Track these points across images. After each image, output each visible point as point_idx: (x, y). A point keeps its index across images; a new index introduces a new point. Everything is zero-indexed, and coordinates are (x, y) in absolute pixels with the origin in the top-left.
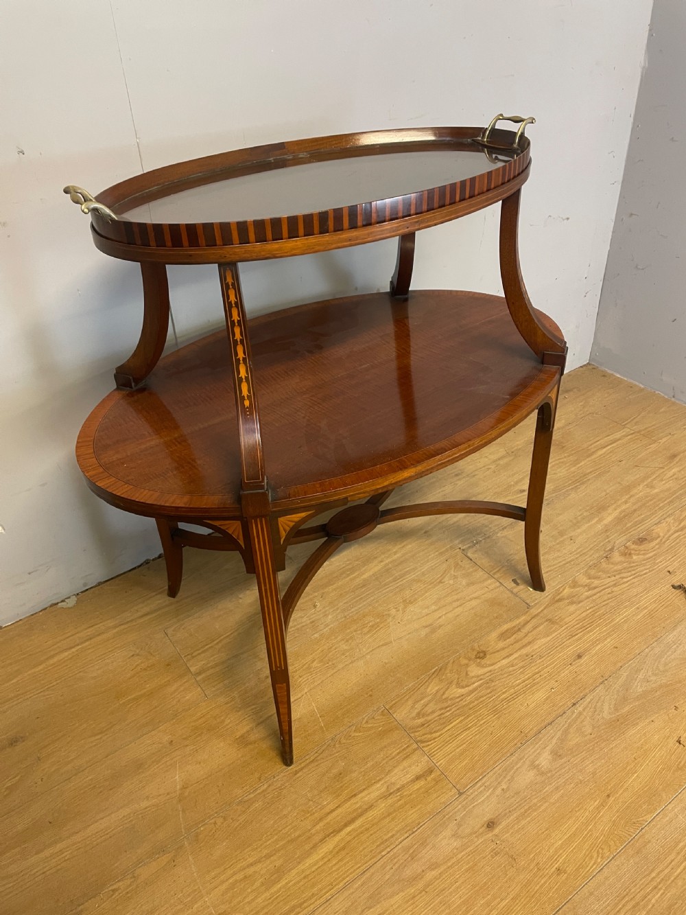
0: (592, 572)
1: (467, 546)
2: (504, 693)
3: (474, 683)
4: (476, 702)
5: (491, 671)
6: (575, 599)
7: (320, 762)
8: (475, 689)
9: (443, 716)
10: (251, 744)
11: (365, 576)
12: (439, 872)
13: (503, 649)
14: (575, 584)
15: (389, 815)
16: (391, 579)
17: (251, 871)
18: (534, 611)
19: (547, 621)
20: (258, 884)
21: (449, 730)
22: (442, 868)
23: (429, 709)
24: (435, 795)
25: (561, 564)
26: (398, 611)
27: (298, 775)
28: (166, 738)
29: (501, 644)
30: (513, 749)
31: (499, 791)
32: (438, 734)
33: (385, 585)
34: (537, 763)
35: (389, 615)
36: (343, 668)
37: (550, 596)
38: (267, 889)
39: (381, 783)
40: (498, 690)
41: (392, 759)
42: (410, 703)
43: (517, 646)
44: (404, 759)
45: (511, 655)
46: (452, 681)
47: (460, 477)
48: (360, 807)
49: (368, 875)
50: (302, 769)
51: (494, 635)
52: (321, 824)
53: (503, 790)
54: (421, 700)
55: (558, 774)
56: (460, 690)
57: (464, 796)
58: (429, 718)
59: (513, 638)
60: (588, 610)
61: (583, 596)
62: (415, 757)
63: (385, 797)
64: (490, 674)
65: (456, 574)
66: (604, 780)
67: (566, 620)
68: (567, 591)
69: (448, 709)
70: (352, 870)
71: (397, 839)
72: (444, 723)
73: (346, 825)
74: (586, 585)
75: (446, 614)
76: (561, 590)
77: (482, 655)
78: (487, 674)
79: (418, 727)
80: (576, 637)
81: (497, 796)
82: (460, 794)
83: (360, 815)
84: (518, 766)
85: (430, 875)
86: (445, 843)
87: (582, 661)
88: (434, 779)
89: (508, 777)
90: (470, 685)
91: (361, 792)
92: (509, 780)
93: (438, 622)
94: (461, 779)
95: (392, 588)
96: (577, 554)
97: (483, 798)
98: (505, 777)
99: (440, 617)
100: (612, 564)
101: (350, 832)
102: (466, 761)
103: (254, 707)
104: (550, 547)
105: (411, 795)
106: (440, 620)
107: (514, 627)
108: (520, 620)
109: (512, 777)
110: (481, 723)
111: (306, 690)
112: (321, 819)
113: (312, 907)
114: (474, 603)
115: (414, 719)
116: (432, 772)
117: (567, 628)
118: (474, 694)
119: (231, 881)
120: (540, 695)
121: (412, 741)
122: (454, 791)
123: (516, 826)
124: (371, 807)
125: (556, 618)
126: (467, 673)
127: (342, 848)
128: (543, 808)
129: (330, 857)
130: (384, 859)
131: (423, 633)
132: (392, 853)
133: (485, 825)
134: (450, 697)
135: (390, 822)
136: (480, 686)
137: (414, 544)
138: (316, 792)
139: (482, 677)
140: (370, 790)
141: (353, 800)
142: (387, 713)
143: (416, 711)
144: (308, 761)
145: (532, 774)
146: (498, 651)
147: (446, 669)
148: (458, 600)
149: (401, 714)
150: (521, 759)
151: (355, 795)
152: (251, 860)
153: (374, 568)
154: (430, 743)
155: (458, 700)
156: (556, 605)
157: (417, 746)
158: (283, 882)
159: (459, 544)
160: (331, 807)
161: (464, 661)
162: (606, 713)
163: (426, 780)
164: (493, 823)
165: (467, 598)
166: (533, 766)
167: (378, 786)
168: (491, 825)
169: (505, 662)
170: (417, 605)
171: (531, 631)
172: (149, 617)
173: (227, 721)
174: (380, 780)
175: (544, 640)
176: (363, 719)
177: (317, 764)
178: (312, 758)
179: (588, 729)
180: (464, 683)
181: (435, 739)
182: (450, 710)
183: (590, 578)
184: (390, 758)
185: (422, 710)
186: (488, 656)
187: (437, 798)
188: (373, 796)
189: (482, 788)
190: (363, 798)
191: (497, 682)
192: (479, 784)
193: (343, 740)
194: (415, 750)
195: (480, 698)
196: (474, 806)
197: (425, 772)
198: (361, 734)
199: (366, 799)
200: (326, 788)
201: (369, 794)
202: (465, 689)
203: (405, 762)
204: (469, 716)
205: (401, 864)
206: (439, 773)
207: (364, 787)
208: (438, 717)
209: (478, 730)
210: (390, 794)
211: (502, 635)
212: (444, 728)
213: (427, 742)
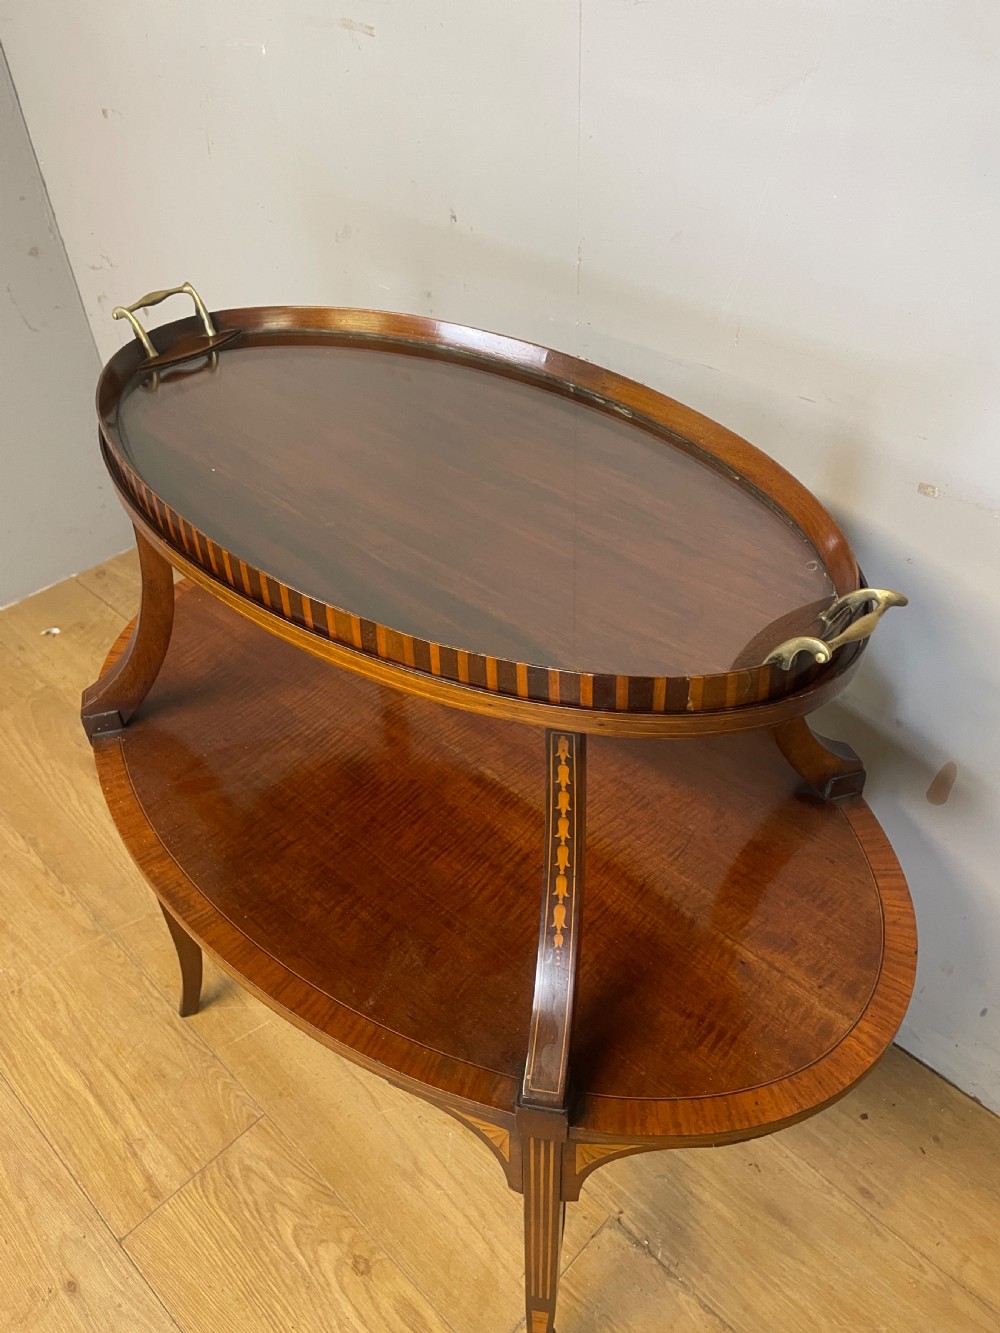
1: (632, 1227)
2: (285, 1309)
3: (303, 1254)
4: (266, 1259)
5: (328, 1285)
7: (183, 1048)
8: (291, 1257)
9: (243, 1206)
12: (23, 1219)
13: (377, 1307)
15: (101, 1146)
17: (61, 1006)
20: (45, 1016)
21: (219, 1217)
23: (259, 1187)
24: (121, 1205)
27: (168, 1028)
29: (386, 1304)
30: (182, 1324)
31: (118, 1299)
32: (213, 1201)
38: (37, 1026)
39: (147, 1130)
40: (290, 1299)
41: (180, 1139)
42: (268, 1153)
44: (178, 1156)
45: (365, 1323)
46: (306, 1217)
48: (117, 1109)
49: (33, 1131)
50: (175, 1029)
51: (409, 1291)
52: (102, 1067)
53: (120, 1306)
54: (271, 1169)
56: (289, 1231)
57: (115, 1246)
58: (241, 1186)
62: (181, 1172)
63: (127, 1137)
64: (323, 1284)
69: (255, 1214)
70: (42, 1112)
71: (70, 1160)
72: (230, 1208)
73: (97, 1096)
75: (448, 1195)
77: (362, 1267)
78: (322, 1280)
79: (227, 1170)
81: (111, 1297)
82: (119, 1242)
83: (107, 1111)
85: (20, 1207)
86: (57, 1225)
88: (144, 1201)
89: (138, 1315)
90: (300, 1249)
91: (137, 1107)
92: (134, 1315)
93: (427, 1183)
94: (141, 1242)
97: (110, 1275)
98: (138, 1309)
99: (438, 1186)
101: (88, 1102)
102: (167, 1247)
105: (126, 1171)
106: (433, 1188)
109: (137, 1321)
110: (231, 1271)
112: (108, 1066)
113: (10, 1076)
114: (480, 1247)
115: (241, 1162)
116: (155, 1197)
118: (283, 1255)
119: (54, 989)
121: (204, 1164)
122: (125, 1232)
123: (65, 1325)
124: (115, 1121)
126: (323, 1241)
127: (69, 1097)
129: (61, 1084)
130: (47, 1147)
131: (402, 1160)
132: (54, 1156)
133: (71, 1279)
134: (277, 1216)
135: (94, 1150)
136: (298, 1265)
138: (143, 1053)
139: (316, 1268)
140: (139, 1118)
141: (126, 1098)
142: (252, 1123)
143: (253, 1165)
144: (184, 1034)
146: (371, 1297)
147: (329, 1204)
148: (483, 1215)
149: (249, 1145)
151: (133, 1099)
152: (72, 1003)
154: (199, 1188)
155: (271, 1228)
157: (196, 1171)
158: (41, 1041)
160: (122, 1074)
161: (346, 1235)
163: (145, 1191)
164: (74, 1290)
167: (143, 1126)
168: (72, 1287)
169: (348, 1310)
174: (150, 1127)
176: (244, 1092)
177: (181, 1044)
178: (189, 1038)
180: (303, 1237)
181: (207, 1197)
182: (254, 1218)
184: (181, 1136)
185: (256, 1173)
186: (359, 1279)
187: (118, 1208)
188: (130, 1123)
189: (124, 1273)
190: (129, 1109)
191: (305, 1296)
192: (131, 1269)
193: (211, 1071)
194: (190, 1170)
195: (275, 1266)
196: (99, 1261)
197: (156, 1188)
198: (220, 1091)
199: (127, 1115)
200: (147, 1063)
201: (134, 1118)
202: (292, 1239)
203: (173, 1157)
204: (242, 1249)
205: (39, 1170)
206: (153, 1208)
207: (143, 1109)
208: (241, 1200)
209: (218, 1265)
210: (130, 1145)
211: (410, 1305)
212: (224, 1210)
213: (202, 1186)
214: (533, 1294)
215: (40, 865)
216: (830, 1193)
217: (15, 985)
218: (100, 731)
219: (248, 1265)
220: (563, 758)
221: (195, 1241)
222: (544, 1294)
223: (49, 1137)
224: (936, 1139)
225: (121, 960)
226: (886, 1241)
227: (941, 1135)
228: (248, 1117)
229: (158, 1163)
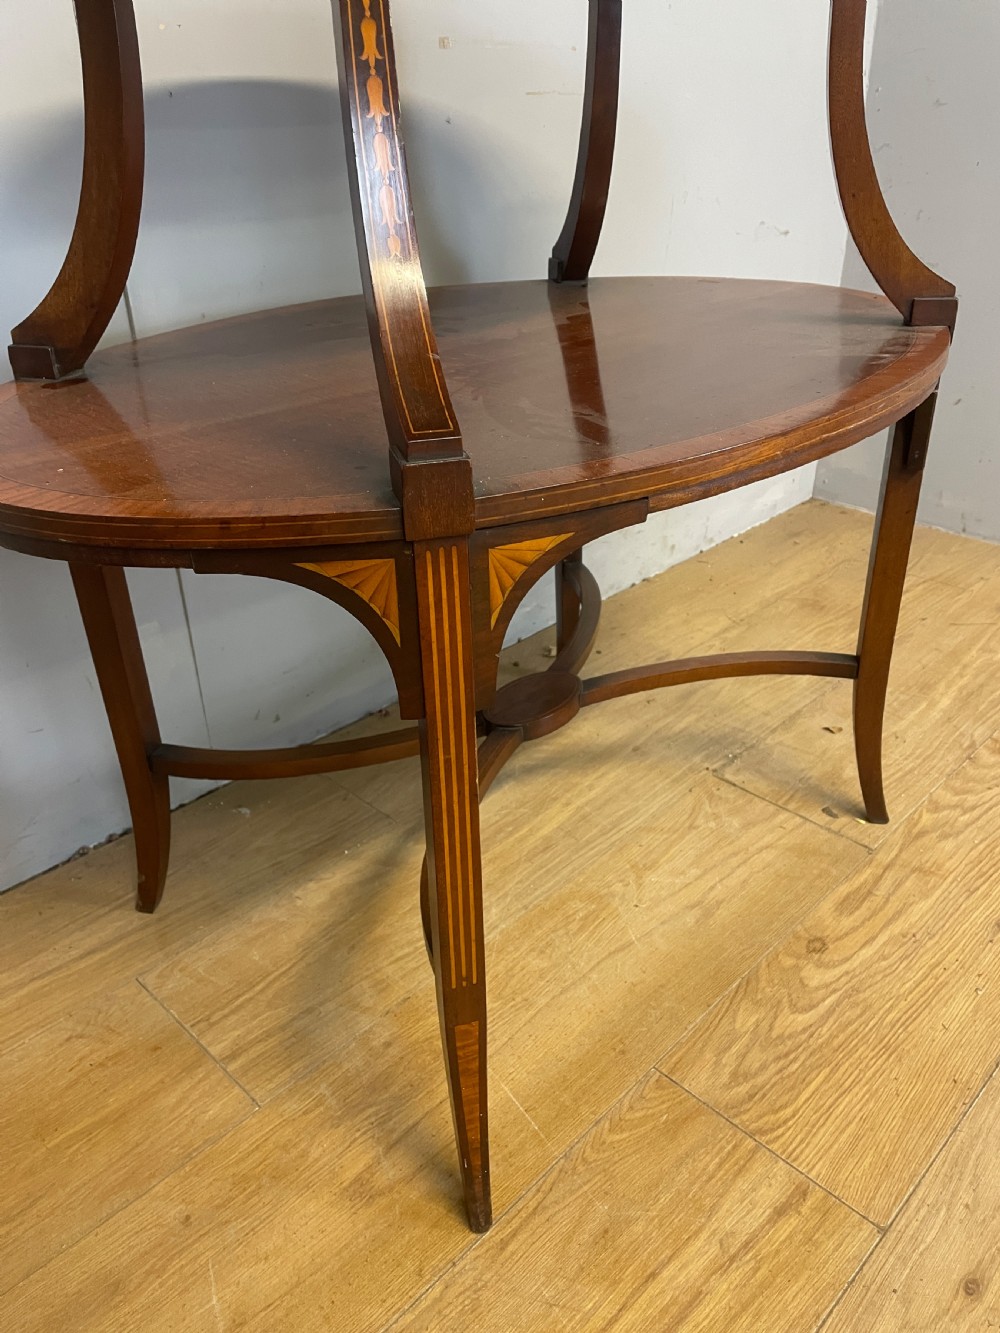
0: (958, 784)
1: (719, 764)
2: (889, 1011)
3: (824, 1000)
4: (842, 1036)
5: (847, 973)
6: (947, 830)
7: (551, 1212)
8: (831, 1011)
9: (786, 1073)
10: (381, 1194)
11: (545, 831)
13: (854, 929)
14: (935, 807)
15: (744, 1308)
16: (595, 831)
18: (883, 858)
19: (913, 871)
21: (808, 1099)
23: (755, 1059)
24: (831, 1245)
25: (897, 776)
26: (627, 885)
27: (511, 1248)
28: (174, 1212)
29: (847, 922)
30: (953, 1119)
31: (959, 1211)
32: (789, 1111)
33: (588, 842)
35: (613, 895)
36: (547, 1005)
37: (900, 830)
39: (704, 1236)
40: (876, 1006)
41: (710, 1178)
42: (709, 1055)
43: (880, 919)
44: (737, 1176)
45: (873, 939)
46: (779, 1002)
48: (674, 1301)
50: (514, 1234)
51: (827, 906)
53: (967, 1206)
54: (730, 1047)
56: (800, 1018)
57: (892, 1236)
58: (760, 1080)
59: (864, 907)
60: (979, 844)
61: (961, 824)
62: (758, 1168)
63: (721, 1268)
64: (847, 978)
65: (716, 811)
67: (948, 865)
69: (792, 1057)
72: (793, 1088)
74: (956, 806)
75: (721, 880)
76: (916, 817)
77: (818, 945)
78: (843, 980)
79: (742, 1103)
80: (979, 892)
81: (961, 1222)
82: (884, 1232)
84: (976, 1152)
88: (816, 1209)
89: (967, 1179)
90: (818, 1004)
91: (665, 1264)
92: (971, 1183)
93: (712, 896)
94: (873, 1198)
95: (602, 847)
96: (917, 758)
97: (933, 1233)
98: (961, 1180)
99: (712, 888)
100: (984, 767)
102: (868, 1160)
103: (371, 1111)
105: (777, 1252)
106: (714, 892)
107: (859, 888)
108: (864, 876)
109: (976, 1177)
110: (869, 1074)
114: (768, 856)
115: (728, 1086)
116: (804, 1194)
117: (955, 879)
118: (831, 1020)
120: (961, 1004)
121: (740, 1135)
122: (867, 1228)
124: (697, 1297)
125: (928, 865)
126: (801, 981)
131: (690, 919)
133: (961, 1292)
134: (787, 1033)
136: (838, 1003)
137: (619, 771)
138: (561, 1284)
139: (834, 986)
140: (684, 1257)
141: (653, 1289)
142: (669, 1080)
143: (728, 1070)
144: (523, 1214)
146: (846, 934)
147: (758, 981)
148: (735, 854)
149: (700, 1080)
150: (977, 1137)
151: (653, 1275)
153: (555, 818)
154: (776, 1134)
155: (804, 1037)
156: (919, 843)
157: (754, 1143)
159: (703, 762)
161: (789, 962)
163: (799, 1213)
164: (974, 1281)
165: (752, 849)
167: (699, 1243)
168: (972, 1287)
169: (868, 952)
170: (660, 871)
171: (894, 892)
172: (97, 957)
173: (315, 1153)
174: (697, 1233)
175: (924, 906)
176: (621, 1101)
178: (533, 1204)
180: (805, 1002)
181: (785, 1122)
182: (796, 1058)
183: (957, 794)
184: (705, 1178)
185: (739, 1066)
186: (831, 947)
187: (836, 1250)
189: (923, 1212)
190: (674, 1278)
191: (868, 993)
192: (914, 1203)
193: (591, 1155)
194: (754, 1152)
195: (847, 1026)
196: (921, 1254)
197: (792, 1195)
198: (625, 1135)
199: (681, 1279)
200: (582, 1269)
201: (684, 1266)
202: (810, 1013)
203: (740, 1182)
204: (839, 1065)
206: (821, 1194)
207: (668, 1252)
208: (778, 1077)
209: (868, 1091)
210: (732, 1259)
211: (841, 903)
212: (799, 1094)
213: (773, 1130)
221: (850, 1123)
228: (663, 1088)
229: (754, 1204)
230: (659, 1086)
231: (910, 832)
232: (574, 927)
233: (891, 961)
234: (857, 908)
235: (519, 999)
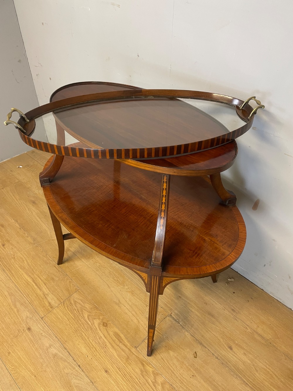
0: (167, 386)
1: (174, 317)
2: (85, 334)
3: (90, 322)
4: (80, 323)
5: (96, 329)
6: (145, 373)
8: (87, 322)
9: (74, 310)
13: (109, 334)
14: (156, 374)
15: (37, 295)
17: (25, 262)
18: (133, 350)
19: (127, 356)
20: (21, 264)
21: (68, 313)
22: (17, 314)
23: (79, 306)
24: (42, 309)
25: (171, 368)
26: (127, 289)
29: (111, 333)
30: (58, 338)
31: (41, 332)
32: (67, 309)
34: (52, 347)
35: (124, 286)
36: (96, 273)
37: (144, 359)
38: (19, 267)
39: (49, 292)
40: (87, 332)
41: (58, 294)
42: (81, 298)
43: (111, 341)
44: (57, 298)
45: (106, 338)
46: (91, 313)
47: (232, 312)
48: (41, 287)
49: (19, 292)
50: (56, 268)
51: (117, 330)
52: (37, 277)
53: (42, 333)
54: (82, 302)
55: (46, 356)
56: (86, 316)
58: (74, 306)
59: (115, 339)
60: (138, 380)
61: (147, 378)
62: (58, 302)
64: (95, 328)
66: (42, 375)
67: (130, 367)
68: (150, 369)
69: (78, 312)
70: (21, 287)
71: (28, 299)
72: (71, 311)
73: (35, 283)
74: (156, 381)
75: (127, 309)
76: (150, 366)
77: (105, 325)
78: (95, 327)
79: (70, 302)
80: (119, 371)
82: (42, 318)
83: (38, 287)
84: (51, 339)
85: (15, 310)
86: (25, 314)
87: (104, 372)
88: (48, 309)
89: (47, 336)
90: (89, 320)
91: (46, 286)
92: (46, 336)
93: (122, 306)
94: (48, 318)
95: (140, 285)
96: (181, 378)
97: (40, 326)
98: (47, 334)
99: (125, 306)
101: (33, 285)
102: (54, 320)
103: (80, 250)
104: (183, 362)
105: (44, 302)
106: (124, 307)
107: (122, 340)
108: (127, 343)
110: (71, 325)
111: (86, 263)
112: (38, 276)
114: (135, 321)
116: (51, 308)
117: (124, 366)
118: (85, 322)
119: (23, 258)
120: (84, 350)
121: (64, 300)
122: (43, 316)
123: (27, 338)
124: (40, 290)
125: (130, 362)
126: (95, 319)
127: (28, 283)
128: (33, 349)
129: (26, 280)
130: (22, 296)
131: (116, 300)
132: (24, 298)
134: (83, 313)
135: (35, 296)
136: (88, 324)
138: (48, 273)
139: (93, 325)
141: (43, 284)
142: (77, 291)
143: (77, 300)
144: (59, 269)
145: (48, 345)
146: (108, 332)
147: (97, 310)
148: (136, 314)
149: (76, 296)
150: (54, 341)
151: (45, 284)
152: (28, 261)
154: (63, 306)
155: (82, 315)
156: (139, 363)
157: (62, 302)
158: (20, 270)
160: (42, 278)
161: (101, 318)
162: (74, 381)
163: (49, 306)
164: (30, 330)
165: (138, 318)
166: (50, 346)
168: (29, 329)
169: (101, 335)
170: (131, 296)
171: (120, 348)
174: (50, 291)
175: (115, 354)
176: (74, 283)
177: (58, 272)
179: (66, 371)
180: (90, 318)
181: (65, 308)
182: (77, 313)
183: (162, 384)
185: (78, 302)
186: (104, 327)
188: (45, 290)
189: (43, 326)
190: (44, 287)
191: (90, 331)
192: (45, 325)
193: (66, 278)
194: (60, 301)
195: (83, 324)
196: (36, 323)
197: (52, 306)
198: (68, 283)
199: (44, 288)
200: (49, 276)
202: (87, 317)
203: (56, 299)
204: (74, 320)
205: (20, 301)
206: (51, 310)
207: (48, 287)
209: (68, 324)
210: (44, 295)
211: (117, 334)
212: (69, 311)
213: (64, 305)
214: (150, 324)
215: (19, 227)
216: (224, 310)
217: (13, 256)
218: (44, 183)
219: (76, 324)
220: (165, 181)
221: (62, 319)
222: (153, 324)
223: (23, 293)
224: (252, 299)
225: (41, 251)
226: (238, 321)
227: (253, 297)
228: (75, 290)
229: (52, 300)
230: (76, 289)
231: (144, 362)
232: (116, 278)
233: (98, 339)
234: (115, 337)
235: (98, 269)
